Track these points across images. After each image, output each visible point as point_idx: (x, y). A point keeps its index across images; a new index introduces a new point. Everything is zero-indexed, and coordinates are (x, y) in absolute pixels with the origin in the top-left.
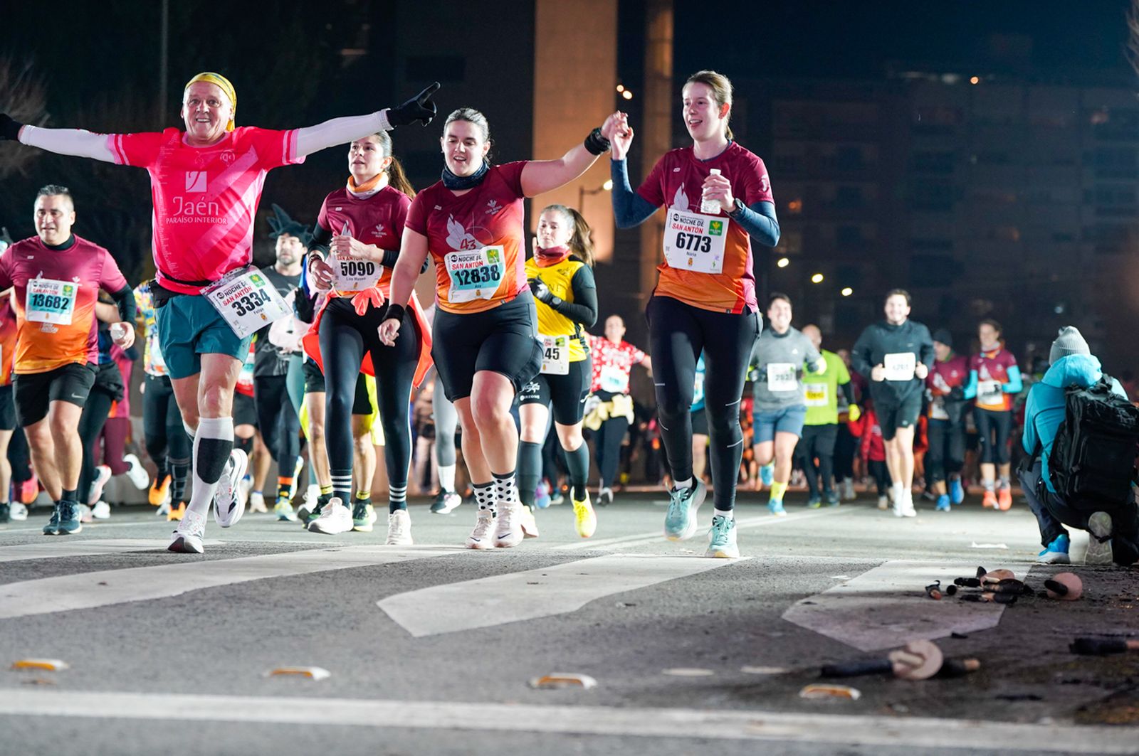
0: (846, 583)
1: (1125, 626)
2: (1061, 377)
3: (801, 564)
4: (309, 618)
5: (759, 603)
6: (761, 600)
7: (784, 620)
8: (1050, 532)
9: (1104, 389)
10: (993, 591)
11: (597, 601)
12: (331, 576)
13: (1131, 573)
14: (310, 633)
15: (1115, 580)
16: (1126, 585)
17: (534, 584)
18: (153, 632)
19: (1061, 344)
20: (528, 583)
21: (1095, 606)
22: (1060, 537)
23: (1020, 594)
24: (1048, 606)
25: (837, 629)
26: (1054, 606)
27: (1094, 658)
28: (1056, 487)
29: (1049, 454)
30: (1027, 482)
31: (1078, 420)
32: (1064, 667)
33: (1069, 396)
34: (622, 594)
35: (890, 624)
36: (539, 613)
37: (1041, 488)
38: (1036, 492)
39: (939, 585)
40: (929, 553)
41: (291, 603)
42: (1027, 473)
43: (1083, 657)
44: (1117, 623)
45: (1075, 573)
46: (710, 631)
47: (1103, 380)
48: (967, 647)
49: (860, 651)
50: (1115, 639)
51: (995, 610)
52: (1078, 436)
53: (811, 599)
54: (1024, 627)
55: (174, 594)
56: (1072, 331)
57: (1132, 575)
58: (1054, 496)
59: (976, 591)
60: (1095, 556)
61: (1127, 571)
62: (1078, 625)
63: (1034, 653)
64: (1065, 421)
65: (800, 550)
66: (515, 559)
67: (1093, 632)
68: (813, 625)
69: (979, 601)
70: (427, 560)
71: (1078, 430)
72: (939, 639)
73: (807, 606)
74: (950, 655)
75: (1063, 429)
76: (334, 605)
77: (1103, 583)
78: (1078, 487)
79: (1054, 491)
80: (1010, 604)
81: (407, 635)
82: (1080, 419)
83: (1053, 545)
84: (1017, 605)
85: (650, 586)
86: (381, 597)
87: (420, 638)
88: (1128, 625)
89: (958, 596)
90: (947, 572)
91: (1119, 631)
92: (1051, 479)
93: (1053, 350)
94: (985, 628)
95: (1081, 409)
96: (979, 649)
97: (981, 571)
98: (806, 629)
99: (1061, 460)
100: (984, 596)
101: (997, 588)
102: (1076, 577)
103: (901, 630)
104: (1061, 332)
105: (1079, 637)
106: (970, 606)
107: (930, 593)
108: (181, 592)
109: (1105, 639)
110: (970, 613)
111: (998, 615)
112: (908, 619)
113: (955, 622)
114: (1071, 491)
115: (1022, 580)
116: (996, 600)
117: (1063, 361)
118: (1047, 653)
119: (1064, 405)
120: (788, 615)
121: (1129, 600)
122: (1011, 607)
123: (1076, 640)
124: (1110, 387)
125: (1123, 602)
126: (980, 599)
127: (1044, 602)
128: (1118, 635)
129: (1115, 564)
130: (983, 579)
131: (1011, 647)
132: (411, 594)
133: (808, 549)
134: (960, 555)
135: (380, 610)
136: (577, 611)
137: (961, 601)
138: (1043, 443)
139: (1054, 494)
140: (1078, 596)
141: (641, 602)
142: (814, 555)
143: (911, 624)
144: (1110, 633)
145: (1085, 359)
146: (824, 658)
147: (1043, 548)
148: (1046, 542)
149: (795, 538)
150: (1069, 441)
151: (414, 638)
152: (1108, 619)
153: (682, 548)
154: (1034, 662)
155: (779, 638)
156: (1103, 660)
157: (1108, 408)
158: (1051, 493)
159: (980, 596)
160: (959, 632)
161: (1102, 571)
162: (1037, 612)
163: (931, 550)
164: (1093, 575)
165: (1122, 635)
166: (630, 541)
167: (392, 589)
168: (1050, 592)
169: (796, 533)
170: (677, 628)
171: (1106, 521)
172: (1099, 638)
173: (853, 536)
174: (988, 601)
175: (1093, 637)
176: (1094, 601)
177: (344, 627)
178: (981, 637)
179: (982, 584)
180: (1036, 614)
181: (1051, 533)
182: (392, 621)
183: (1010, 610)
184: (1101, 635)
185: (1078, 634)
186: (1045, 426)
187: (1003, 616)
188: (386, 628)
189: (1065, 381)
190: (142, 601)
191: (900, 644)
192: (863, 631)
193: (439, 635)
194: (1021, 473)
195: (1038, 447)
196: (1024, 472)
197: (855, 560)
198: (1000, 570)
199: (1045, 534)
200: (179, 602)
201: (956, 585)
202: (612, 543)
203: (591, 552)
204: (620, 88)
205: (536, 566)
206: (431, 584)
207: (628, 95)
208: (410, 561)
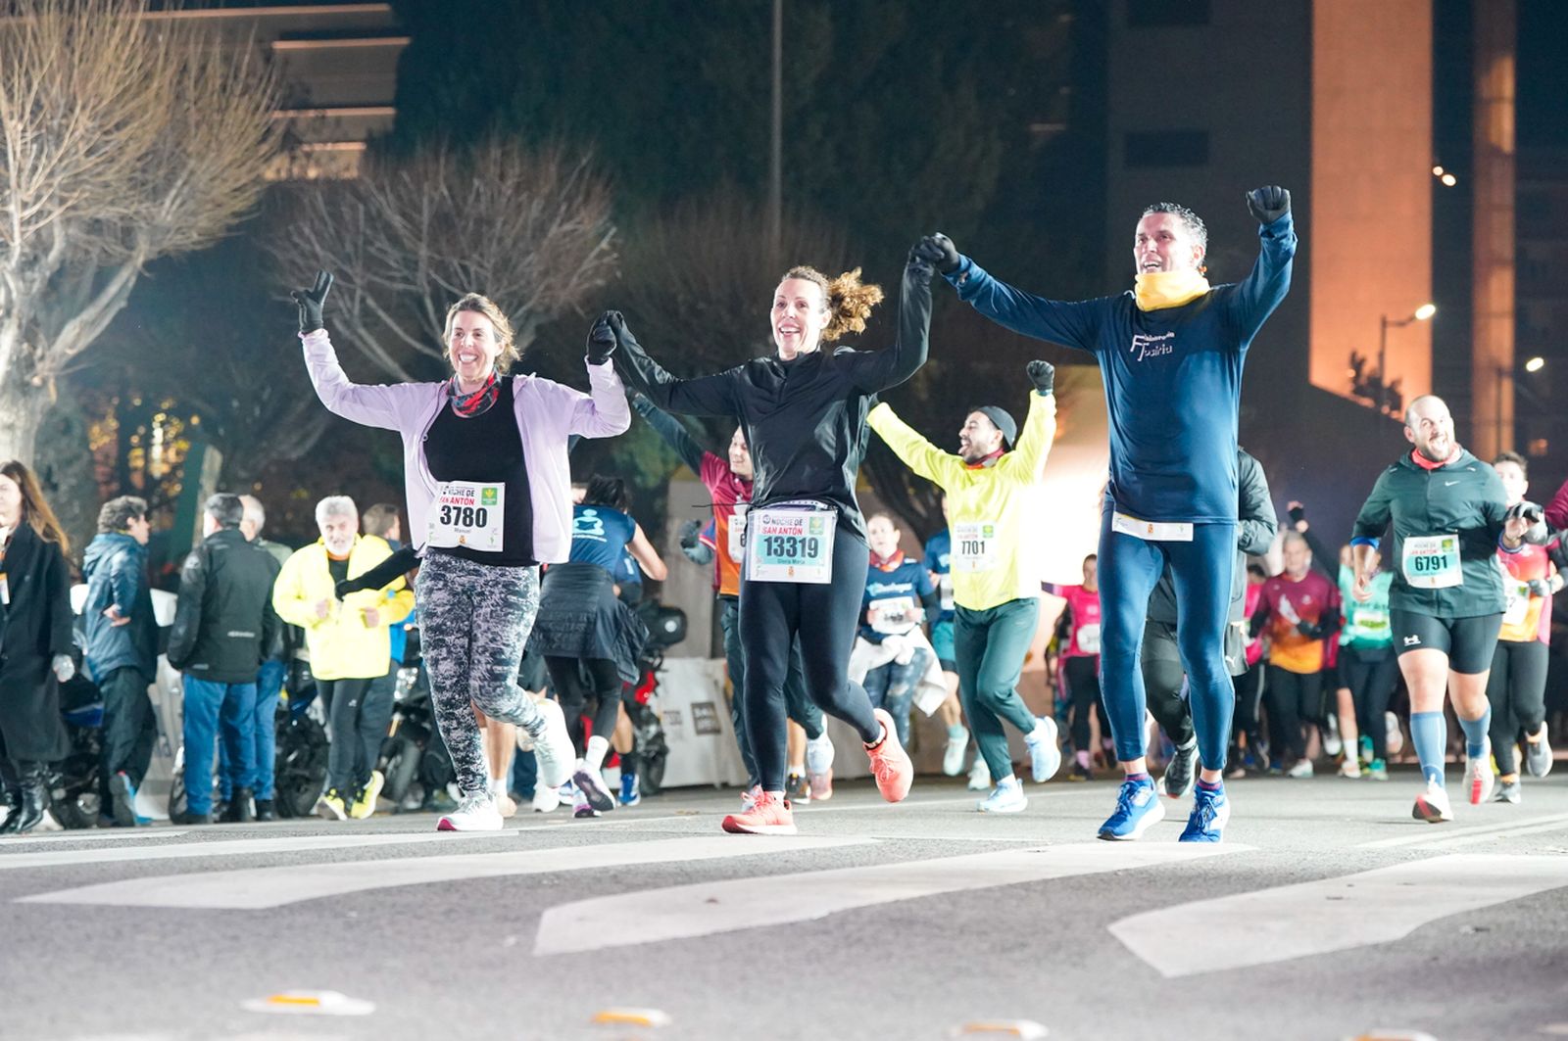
4: (1010, 950)
11: (1431, 924)
12: (1039, 888)
14: (1014, 971)
17: (1337, 899)
20: (1329, 898)
34: (1469, 913)
36: (1347, 941)
41: (984, 927)
55: (815, 916)
66: (1305, 863)
76: (1047, 931)
81: (1155, 975)
85: (1506, 902)
86: (1114, 919)
87: (1175, 979)
108: (825, 913)
132: (1158, 914)
135: (1113, 938)
136: (1403, 939)
141: (1498, 926)
151: (1166, 980)
153: (1549, 844)
167: (1130, 907)
170: (1553, 963)
177: (1063, 962)
182: (1131, 954)
188: (1124, 964)
190: (769, 927)
193: (1201, 974)
200: (823, 927)
202: (1442, 839)
203: (1416, 852)
204: (1438, 171)
205: (1337, 873)
206: (1185, 899)
207: (1449, 180)
208: (1153, 866)
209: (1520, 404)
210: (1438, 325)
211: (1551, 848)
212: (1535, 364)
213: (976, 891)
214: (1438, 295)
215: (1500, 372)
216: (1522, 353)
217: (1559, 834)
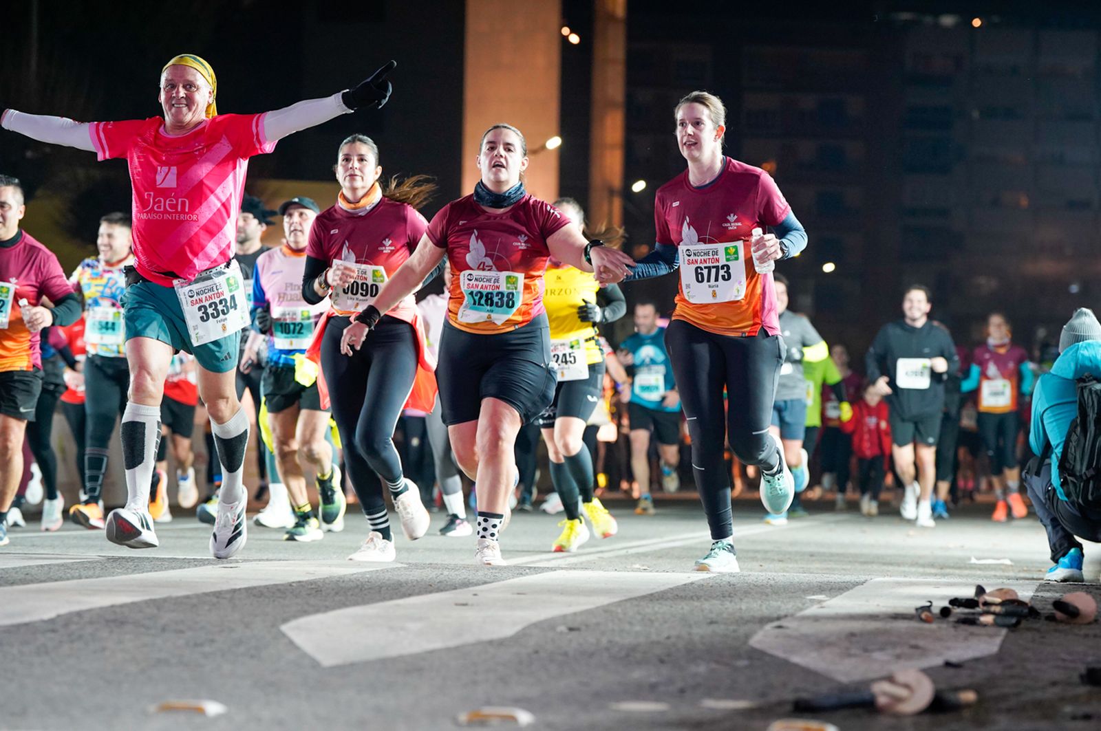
0: (824, 604)
2: (1073, 367)
3: (772, 582)
4: (201, 645)
5: (722, 627)
6: (725, 624)
7: (751, 647)
8: (1061, 546)
10: (994, 613)
11: (536, 625)
12: (228, 596)
14: (203, 662)
17: (463, 605)
19: (1073, 329)
20: (456, 604)
22: (1072, 550)
23: (1025, 617)
24: (1056, 631)
25: (813, 657)
26: (1063, 631)
28: (1068, 495)
29: (1059, 455)
30: (1035, 487)
31: (1092, 416)
32: (1074, 700)
33: (1082, 389)
34: (565, 617)
35: (873, 651)
36: (469, 638)
37: (1051, 495)
38: (1045, 499)
39: (931, 606)
40: (921, 570)
41: (181, 627)
42: (1035, 477)
43: (1096, 689)
45: (1088, 592)
46: (666, 659)
48: (963, 677)
49: (840, 683)
51: (995, 635)
52: (1092, 435)
53: (783, 623)
54: (1028, 654)
55: (46, 617)
56: (1085, 314)
58: (1065, 503)
59: (973, 614)
62: (1090, 652)
63: (1039, 685)
64: (1077, 418)
65: (771, 566)
66: (442, 576)
68: (785, 652)
69: (977, 625)
70: (340, 577)
71: (1092, 427)
72: (930, 668)
73: (778, 630)
74: (943, 686)
75: (1076, 427)
76: (231, 630)
78: (1092, 494)
79: (1066, 499)
80: (1013, 628)
81: (315, 664)
83: (1065, 560)
84: (1021, 629)
85: (596, 608)
86: (285, 620)
87: (331, 667)
89: (952, 619)
90: (940, 593)
92: (1062, 485)
93: (1064, 335)
94: (983, 655)
95: (1096, 405)
96: (976, 680)
97: (980, 590)
98: (778, 657)
99: (1072, 462)
100: (984, 619)
101: (997, 609)
102: (1089, 598)
103: (886, 658)
104: (1073, 315)
105: (1091, 666)
106: (966, 630)
107: (920, 616)
108: (52, 615)
110: (966, 639)
111: (998, 641)
112: (894, 645)
113: (949, 649)
114: (1085, 498)
115: (1026, 600)
116: (996, 624)
117: (1076, 347)
118: (1054, 684)
119: (1076, 399)
120: (756, 641)
122: (1013, 631)
123: (1088, 669)
126: (978, 622)
127: (1052, 625)
130: (982, 599)
131: (1012, 677)
132: (321, 617)
133: (781, 565)
134: (957, 572)
135: (284, 635)
136: (512, 636)
137: (956, 625)
138: (1053, 443)
140: (1093, 618)
141: (587, 626)
142: (787, 572)
143: (898, 651)
147: (1053, 564)
148: (1056, 558)
149: (766, 552)
150: (1082, 440)
151: (324, 668)
153: (635, 564)
154: (1039, 695)
155: (746, 667)
158: (1062, 501)
159: (978, 619)
160: (953, 660)
163: (923, 566)
167: (298, 611)
168: (1059, 615)
169: (768, 547)
170: (627, 655)
173: (834, 550)
174: (987, 625)
177: (243, 655)
178: (979, 666)
179: (980, 605)
180: (1042, 639)
181: (1063, 546)
182: (297, 648)
183: (1013, 635)
185: (1090, 663)
186: (1055, 424)
187: (1004, 642)
188: (291, 656)
189: (1076, 371)
190: (7, 626)
191: (884, 673)
192: (842, 659)
193: (352, 664)
194: (1029, 477)
195: (1047, 448)
196: (1032, 477)
197: (836, 578)
198: (1002, 589)
199: (1055, 548)
200: (51, 627)
201: (951, 607)
202: (554, 559)
204: (566, 31)
205: (466, 584)
206: (344, 605)
207: (574, 39)
208: (321, 579)
209: (628, 218)
210: (564, 154)
211: (637, 566)
212: (639, 186)
213: (177, 598)
214: (565, 130)
215: (611, 192)
216: (629, 177)
217: (645, 555)
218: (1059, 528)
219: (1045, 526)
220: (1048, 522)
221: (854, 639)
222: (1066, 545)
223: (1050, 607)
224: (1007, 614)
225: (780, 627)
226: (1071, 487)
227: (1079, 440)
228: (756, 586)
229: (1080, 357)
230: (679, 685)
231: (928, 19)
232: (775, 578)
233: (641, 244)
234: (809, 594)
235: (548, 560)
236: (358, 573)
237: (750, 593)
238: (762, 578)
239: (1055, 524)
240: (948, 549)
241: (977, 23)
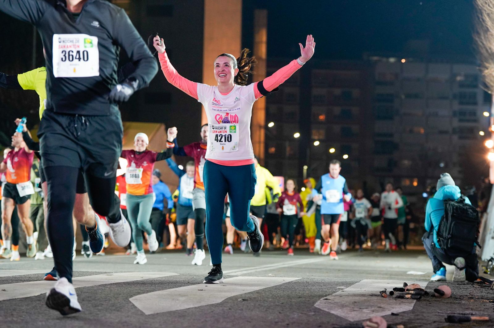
0: (344, 290)
1: (470, 310)
2: (442, 195)
3: (323, 281)
4: (98, 306)
5: (304, 299)
6: (305, 298)
7: (315, 307)
8: (437, 267)
9: (462, 201)
10: (411, 294)
11: (230, 298)
12: (109, 286)
13: (474, 285)
14: (98, 313)
15: (466, 289)
16: (471, 291)
17: (201, 290)
18: (27, 313)
19: (442, 181)
20: (198, 290)
21: (457, 300)
22: (442, 269)
23: (423, 295)
24: (435, 301)
25: (339, 311)
26: (438, 301)
27: (456, 325)
28: (440, 245)
29: (437, 230)
30: (427, 243)
31: (450, 214)
33: (446, 204)
34: (241, 295)
35: (363, 309)
36: (203, 304)
37: (433, 246)
38: (431, 248)
39: (386, 291)
40: (382, 276)
41: (90, 299)
42: (427, 239)
43: (451, 324)
44: (467, 309)
45: (448, 286)
46: (281, 312)
47: (461, 197)
48: (399, 319)
49: (350, 321)
50: (466, 316)
51: (411, 303)
52: (450, 222)
53: (328, 297)
54: (424, 310)
55: (36, 295)
56: (447, 175)
57: (474, 286)
58: (439, 249)
59: (403, 294)
60: (457, 278)
61: (472, 284)
62: (449, 310)
63: (429, 322)
64: (444, 215)
65: (323, 274)
66: (193, 279)
67: (456, 312)
68: (328, 309)
69: (404, 298)
70: (153, 279)
71: (450, 219)
72: (386, 316)
73: (326, 300)
74: (390, 323)
75: (443, 219)
76: (110, 300)
77: (461, 290)
78: (450, 245)
79: (439, 247)
80: (418, 300)
81: (142, 314)
82: (451, 214)
83: (439, 272)
84: (422, 300)
85: (254, 291)
86: (131, 296)
87: (149, 315)
88: (472, 309)
89: (394, 296)
90: (390, 285)
91: (467, 312)
92: (438, 241)
93: (438, 184)
94: (406, 310)
95: (452, 209)
96: (404, 321)
97: (406, 285)
98: (326, 311)
99: (442, 232)
100: (407, 296)
101: (412, 292)
102: (448, 288)
103: (368, 312)
104: (441, 176)
105: (449, 315)
106: (400, 301)
107: (382, 295)
108: (39, 294)
109: (461, 315)
110: (400, 304)
111: (413, 305)
112: (372, 306)
113: (393, 308)
114: (447, 246)
115: (423, 288)
116: (412, 298)
117: (443, 189)
118: (435, 322)
119: (444, 208)
120: (317, 305)
121: (473, 298)
122: (418, 301)
123: (447, 316)
124: (464, 200)
125: (470, 299)
126: (405, 297)
127: (434, 299)
128: (467, 314)
129: (467, 281)
130: (406, 288)
131: (418, 319)
132: (145, 295)
133: (327, 274)
134: (396, 277)
135: (131, 302)
136: (221, 303)
137: (396, 298)
138: (434, 225)
139: (439, 248)
140: (450, 295)
141: (250, 299)
142: (330, 277)
143: (373, 309)
144: (464, 313)
145: (453, 187)
146: (333, 324)
147: (434, 274)
148: (435, 271)
149: (321, 269)
150: (446, 224)
151: (146, 315)
152: (463, 307)
153: (269, 274)
155: (313, 315)
156: (460, 325)
157: (464, 209)
158: (438, 248)
159: (405, 296)
160: (395, 312)
161: (460, 284)
162: (431, 303)
163: (383, 274)
164: (456, 286)
165: (469, 314)
166: (246, 270)
167: (136, 292)
168: (436, 294)
170: (266, 310)
171: (462, 261)
172: (459, 315)
173: (348, 268)
174: (408, 298)
175: (456, 315)
176: (457, 298)
177: (114, 310)
178: (405, 315)
179: (405, 290)
180: (430, 304)
181: (438, 267)
182: (136, 307)
183: (418, 302)
184: (459, 314)
185: (449, 313)
186: (435, 218)
187: (415, 305)
188: (133, 311)
189: (444, 197)
190: (21, 298)
191: (368, 318)
192: (351, 312)
193: (157, 314)
194: (424, 240)
195: (432, 227)
196: (426, 239)
197: (348, 280)
198: (414, 284)
199: (435, 267)
200: (38, 299)
201: (394, 291)
202: (237, 272)
203: (228, 276)
206: (155, 290)
208: (145, 280)
209: (267, 137)
211: (270, 275)
212: (271, 125)
213: (88, 287)
215: (260, 127)
216: (267, 121)
217: (274, 270)
218: (436, 260)
219: (431, 259)
220: (432, 257)
221: (356, 304)
222: (439, 266)
223: (433, 291)
224: (416, 294)
225: (327, 299)
226: (442, 243)
227: (444, 224)
228: (317, 283)
229: (445, 191)
230: (287, 322)
231: (384, 60)
232: (325, 279)
233: (272, 147)
234: (338, 286)
235: (235, 272)
236: (160, 277)
237: (315, 286)
238: (319, 279)
239: (435, 258)
240: (392, 268)
241: (403, 61)
